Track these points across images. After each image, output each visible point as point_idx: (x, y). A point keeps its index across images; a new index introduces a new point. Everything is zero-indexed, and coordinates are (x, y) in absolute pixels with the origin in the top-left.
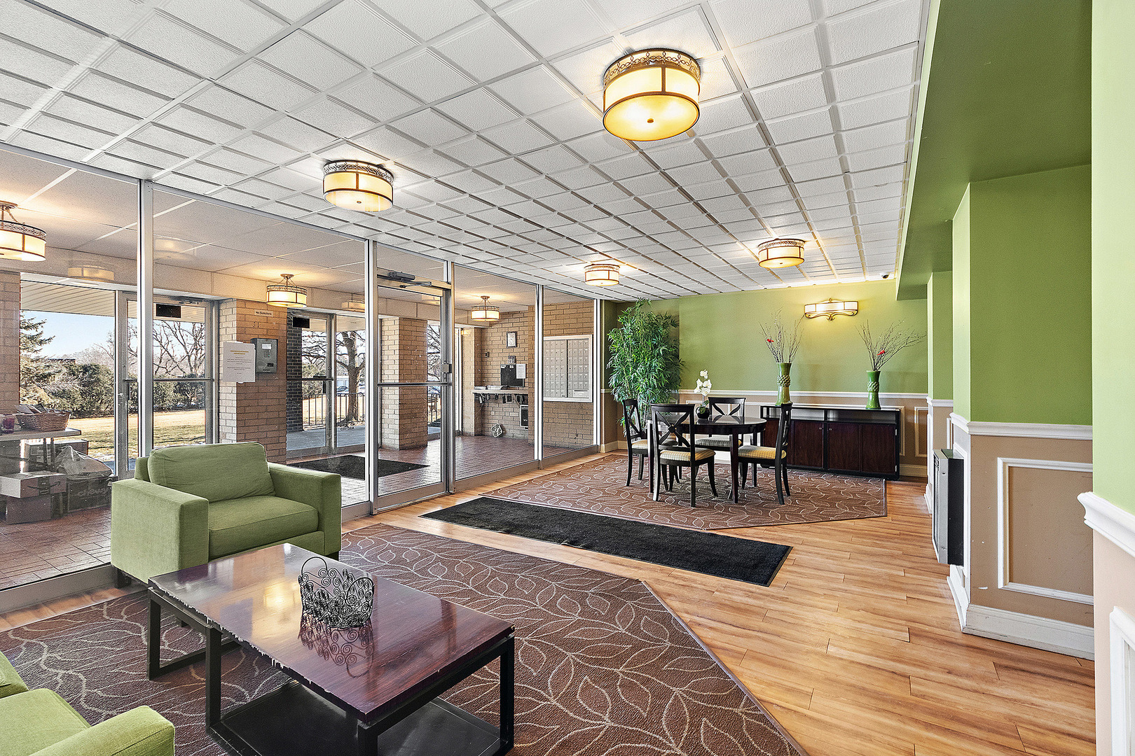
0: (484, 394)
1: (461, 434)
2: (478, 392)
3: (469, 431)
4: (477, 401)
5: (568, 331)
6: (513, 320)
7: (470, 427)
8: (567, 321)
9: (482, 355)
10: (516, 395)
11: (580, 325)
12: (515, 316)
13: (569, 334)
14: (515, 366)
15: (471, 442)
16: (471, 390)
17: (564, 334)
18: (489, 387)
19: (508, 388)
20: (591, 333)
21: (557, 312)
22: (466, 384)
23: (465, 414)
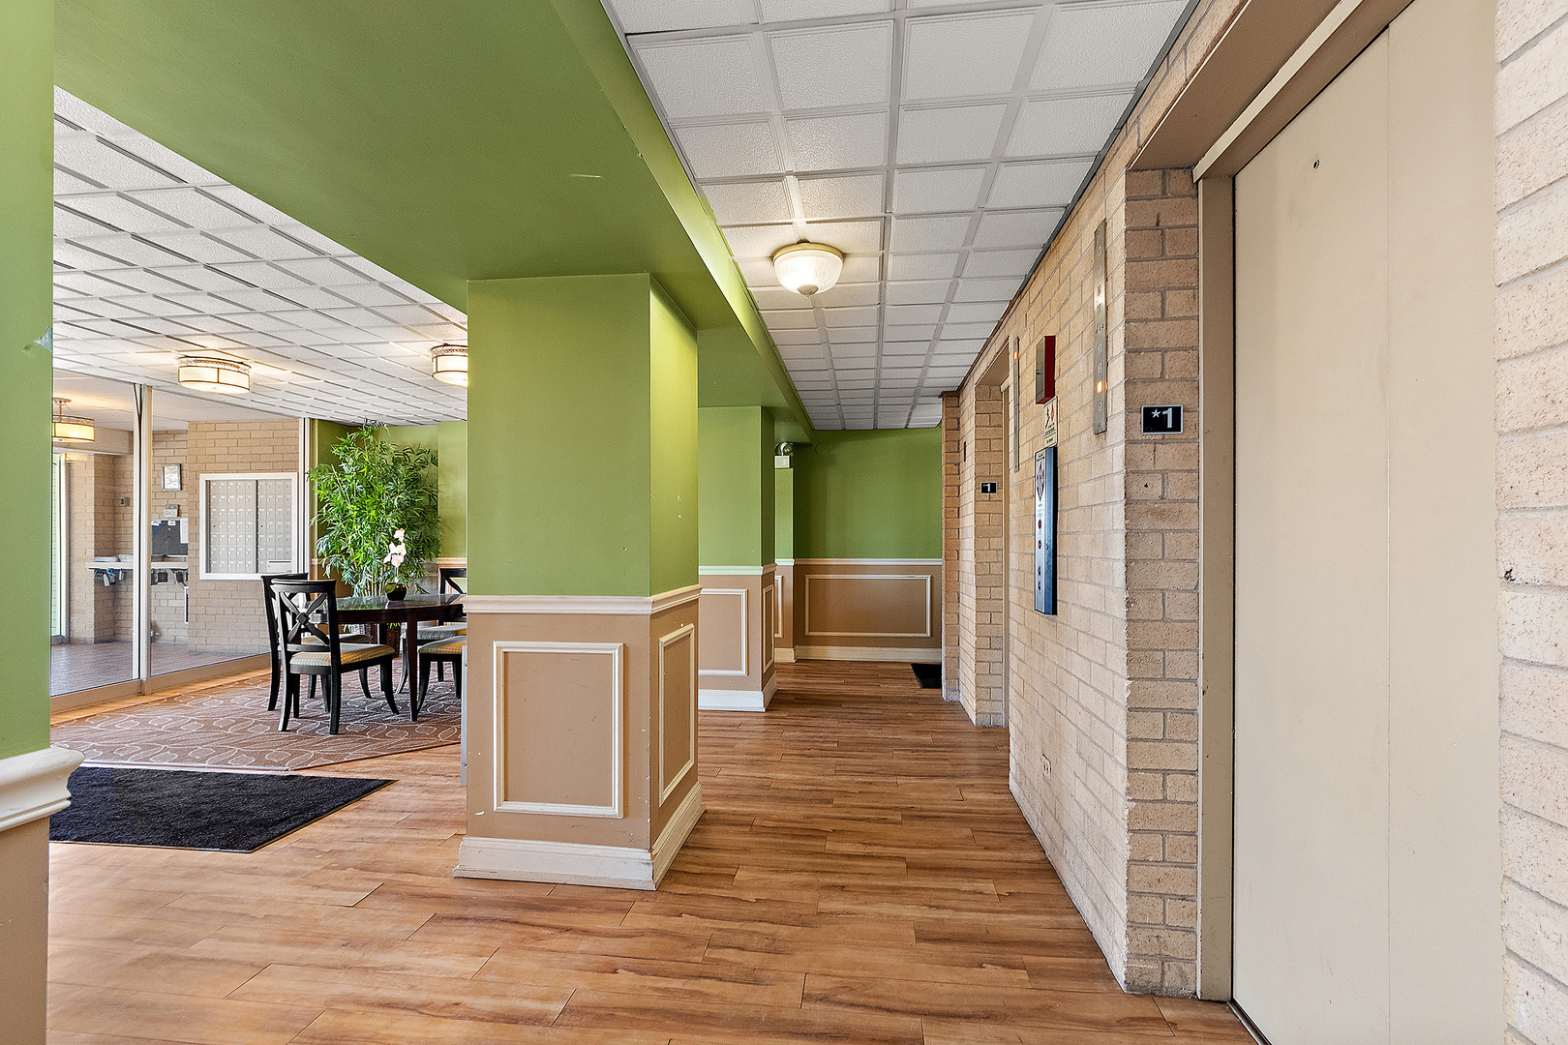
0: (113, 570)
1: (67, 641)
2: (101, 566)
3: (83, 636)
4: (98, 582)
5: (258, 466)
6: (177, 445)
7: (85, 626)
8: (255, 450)
9: (112, 503)
10: (173, 570)
11: (279, 457)
12: (178, 438)
13: (260, 471)
14: (178, 522)
15: (88, 656)
16: (88, 562)
17: (250, 471)
18: (121, 556)
19: (164, 558)
20: (296, 469)
21: (239, 435)
22: (77, 553)
23: (75, 607)
